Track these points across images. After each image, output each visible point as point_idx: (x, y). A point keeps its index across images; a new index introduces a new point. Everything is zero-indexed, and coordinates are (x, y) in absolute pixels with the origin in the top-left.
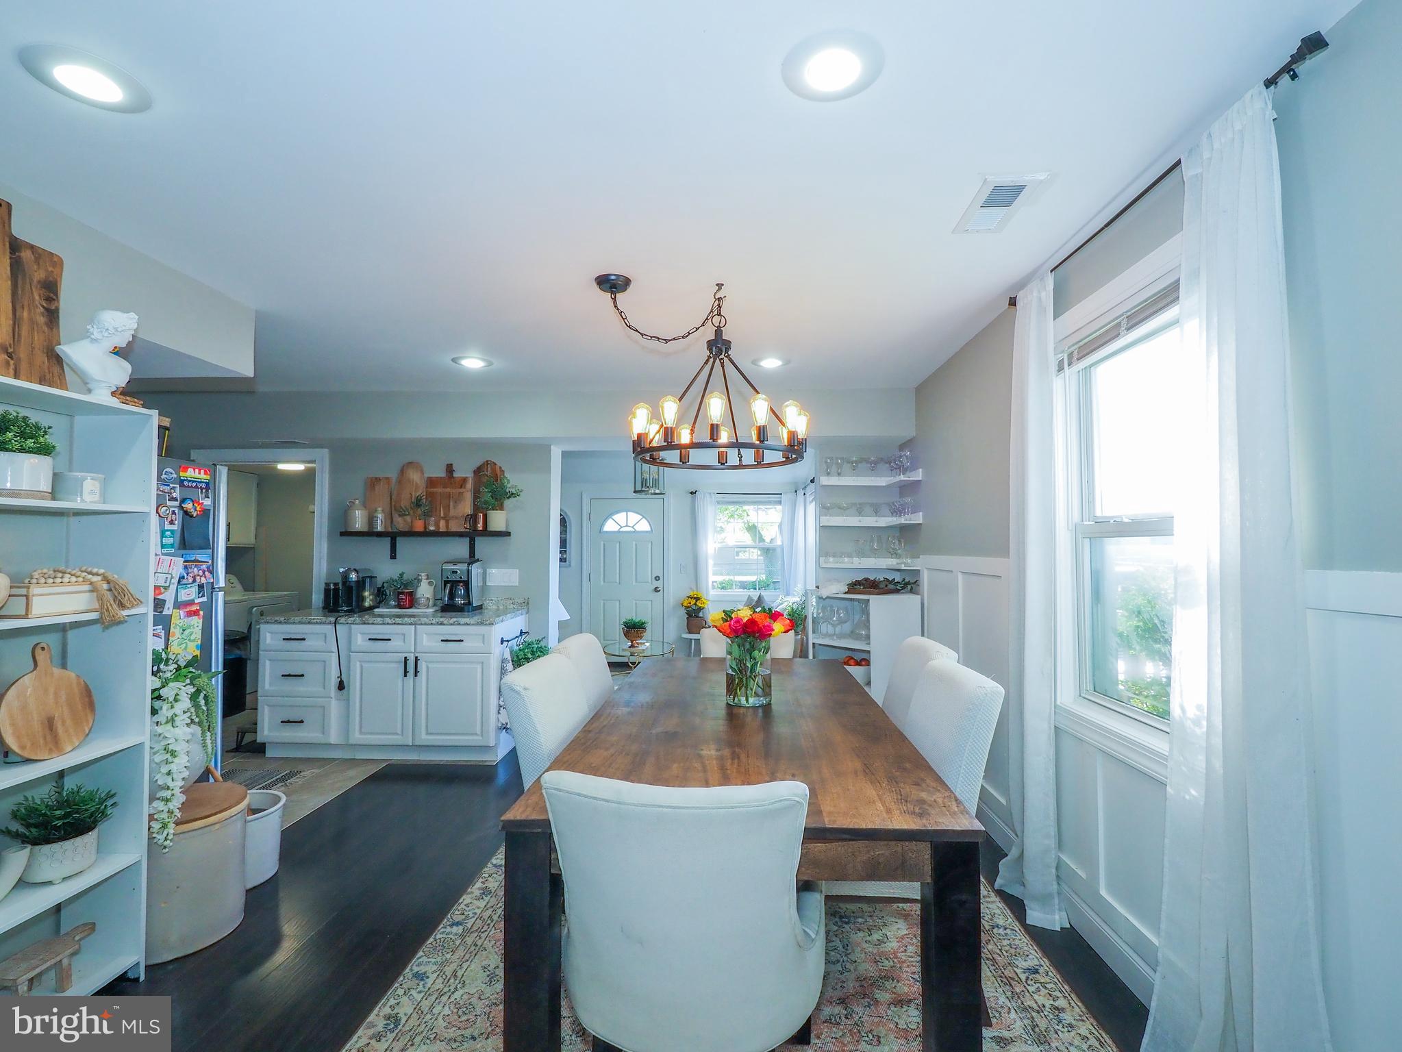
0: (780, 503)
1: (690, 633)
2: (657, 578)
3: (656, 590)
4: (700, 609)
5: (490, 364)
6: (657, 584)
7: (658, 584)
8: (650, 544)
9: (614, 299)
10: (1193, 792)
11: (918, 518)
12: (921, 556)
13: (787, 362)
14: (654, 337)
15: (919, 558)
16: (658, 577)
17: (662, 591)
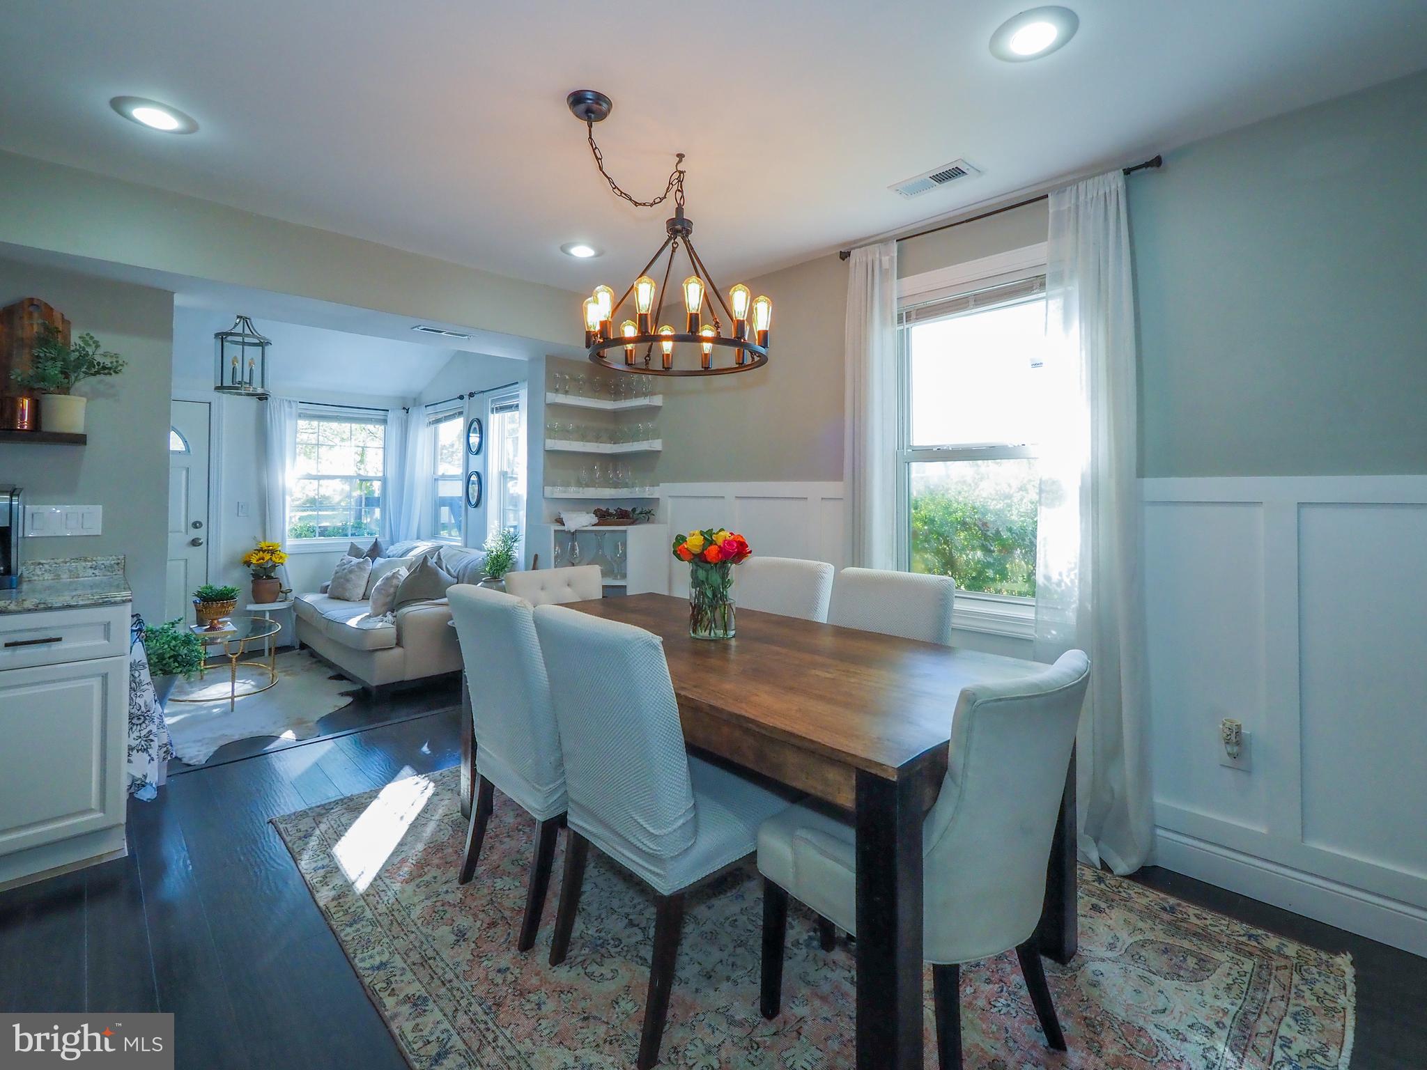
0: (385, 422)
1: (258, 600)
2: (196, 525)
3: (195, 543)
4: (274, 566)
5: (192, 128)
6: (195, 533)
7: (200, 533)
8: (184, 473)
9: (590, 126)
10: (1054, 632)
11: (657, 445)
12: (661, 484)
13: (599, 254)
14: (625, 194)
15: (658, 485)
16: (200, 523)
17: (205, 544)
